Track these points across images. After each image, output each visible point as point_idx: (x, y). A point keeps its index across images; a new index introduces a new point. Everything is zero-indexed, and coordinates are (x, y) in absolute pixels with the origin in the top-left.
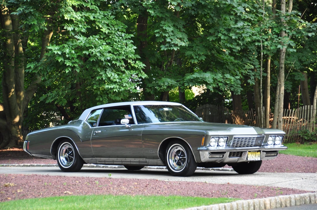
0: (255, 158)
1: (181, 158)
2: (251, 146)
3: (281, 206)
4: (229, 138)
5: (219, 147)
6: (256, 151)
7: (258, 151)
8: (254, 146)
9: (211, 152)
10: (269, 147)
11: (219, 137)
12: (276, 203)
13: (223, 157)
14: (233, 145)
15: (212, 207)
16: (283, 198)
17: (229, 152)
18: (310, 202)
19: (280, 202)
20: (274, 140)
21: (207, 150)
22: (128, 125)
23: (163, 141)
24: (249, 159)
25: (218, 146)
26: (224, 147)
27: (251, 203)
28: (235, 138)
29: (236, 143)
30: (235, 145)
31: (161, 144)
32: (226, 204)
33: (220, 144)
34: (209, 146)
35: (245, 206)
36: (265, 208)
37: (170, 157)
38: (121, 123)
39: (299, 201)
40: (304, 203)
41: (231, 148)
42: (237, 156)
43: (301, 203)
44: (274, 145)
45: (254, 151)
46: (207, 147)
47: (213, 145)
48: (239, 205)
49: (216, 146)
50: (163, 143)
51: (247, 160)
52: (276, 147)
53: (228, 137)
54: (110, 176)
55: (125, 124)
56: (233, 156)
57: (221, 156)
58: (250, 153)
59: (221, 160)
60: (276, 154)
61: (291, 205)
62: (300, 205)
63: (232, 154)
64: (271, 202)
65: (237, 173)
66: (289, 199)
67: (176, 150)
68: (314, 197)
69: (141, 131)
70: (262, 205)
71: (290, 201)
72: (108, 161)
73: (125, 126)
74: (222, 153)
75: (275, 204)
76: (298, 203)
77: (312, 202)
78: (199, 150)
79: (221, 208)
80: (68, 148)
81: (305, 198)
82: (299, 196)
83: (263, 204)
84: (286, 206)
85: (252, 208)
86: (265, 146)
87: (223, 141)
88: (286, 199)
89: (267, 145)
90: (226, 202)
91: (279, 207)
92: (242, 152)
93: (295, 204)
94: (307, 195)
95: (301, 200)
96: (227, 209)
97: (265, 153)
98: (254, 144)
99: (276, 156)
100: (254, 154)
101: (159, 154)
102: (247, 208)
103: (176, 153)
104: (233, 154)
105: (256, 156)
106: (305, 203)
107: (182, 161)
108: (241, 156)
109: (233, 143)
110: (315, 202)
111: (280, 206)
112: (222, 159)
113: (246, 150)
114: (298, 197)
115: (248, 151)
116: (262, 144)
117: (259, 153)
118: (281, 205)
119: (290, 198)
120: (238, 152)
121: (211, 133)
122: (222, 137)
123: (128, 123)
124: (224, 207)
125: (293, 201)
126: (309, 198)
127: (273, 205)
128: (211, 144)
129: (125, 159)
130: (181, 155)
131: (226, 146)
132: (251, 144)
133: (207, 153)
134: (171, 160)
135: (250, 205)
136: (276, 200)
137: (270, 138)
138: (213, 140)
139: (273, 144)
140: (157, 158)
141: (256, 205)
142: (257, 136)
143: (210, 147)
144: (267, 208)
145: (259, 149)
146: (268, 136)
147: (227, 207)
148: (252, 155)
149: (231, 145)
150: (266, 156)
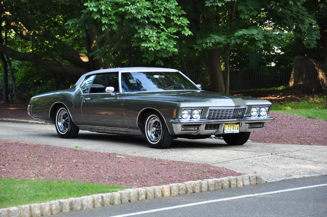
0: (233, 131)
1: (157, 129)
2: (229, 118)
3: (186, 193)
4: (204, 110)
5: (193, 119)
6: (235, 123)
7: (236, 124)
8: (232, 118)
9: (183, 125)
10: (253, 118)
11: (192, 109)
12: (179, 190)
13: (198, 129)
14: (209, 117)
15: (83, 199)
16: (190, 184)
17: (205, 125)
18: (230, 186)
19: (185, 188)
20: (259, 111)
21: (179, 123)
22: (112, 93)
23: (140, 112)
24: (225, 132)
25: (191, 118)
26: (199, 119)
27: (142, 191)
28: (210, 110)
29: (212, 115)
30: (212, 117)
31: (140, 115)
32: (104, 195)
33: (194, 116)
34: (181, 119)
35: (133, 195)
36: (163, 195)
37: (148, 129)
38: (106, 91)
39: (214, 186)
40: (220, 187)
41: (207, 120)
42: (214, 128)
43: (217, 188)
44: (259, 116)
45: (232, 123)
46: (179, 120)
47: (185, 118)
48: (123, 195)
49: (189, 119)
50: (141, 113)
51: (224, 132)
52: (262, 118)
53: (202, 109)
54: (77, 148)
55: (110, 92)
56: (210, 128)
57: (196, 129)
58: (227, 126)
59: (196, 133)
60: (262, 126)
61: (201, 191)
62: (215, 190)
63: (208, 127)
64: (172, 189)
65: (227, 144)
66: (198, 184)
67: (154, 121)
68: (235, 181)
69: (123, 100)
70: (157, 193)
71: (201, 187)
72: (100, 129)
73: (110, 94)
74: (198, 125)
75: (177, 191)
76: (212, 188)
77: (232, 186)
78: (172, 123)
79: (95, 199)
80: (65, 114)
81: (223, 182)
82: (214, 181)
83: (160, 191)
84: (194, 192)
85: (144, 196)
86: (247, 118)
87: (198, 113)
88: (195, 184)
89: (250, 117)
90: (104, 192)
91: (184, 194)
92: (219, 125)
93: (207, 189)
94: (226, 179)
95: (216, 185)
96: (105, 200)
97: (248, 125)
98: (232, 116)
99: (262, 127)
100: (232, 127)
101: (138, 124)
102: (136, 197)
103: (154, 124)
104: (210, 126)
105: (235, 129)
106: (222, 188)
107: (159, 132)
108: (218, 128)
109: (209, 115)
110: (237, 186)
111: (184, 192)
112: (197, 131)
113: (223, 123)
114: (212, 182)
115: (224, 124)
116: (245, 116)
117: (238, 125)
118: (187, 191)
119: (201, 183)
120: (215, 125)
121: (183, 105)
122: (196, 109)
123: (113, 91)
124: (100, 197)
125: (204, 187)
126: (228, 182)
127: (174, 192)
128: (184, 116)
129: (115, 128)
130: (158, 126)
131: (200, 118)
132: (229, 116)
133: (179, 126)
134: (150, 131)
135: (140, 193)
136: (179, 187)
137: (254, 110)
138: (185, 112)
139: (257, 116)
140: (137, 129)
141: (148, 193)
142: (234, 108)
143: (183, 119)
144: (165, 195)
145: (238, 122)
146: (250, 107)
147: (105, 199)
148: (230, 128)
149: (207, 117)
150: (249, 128)
